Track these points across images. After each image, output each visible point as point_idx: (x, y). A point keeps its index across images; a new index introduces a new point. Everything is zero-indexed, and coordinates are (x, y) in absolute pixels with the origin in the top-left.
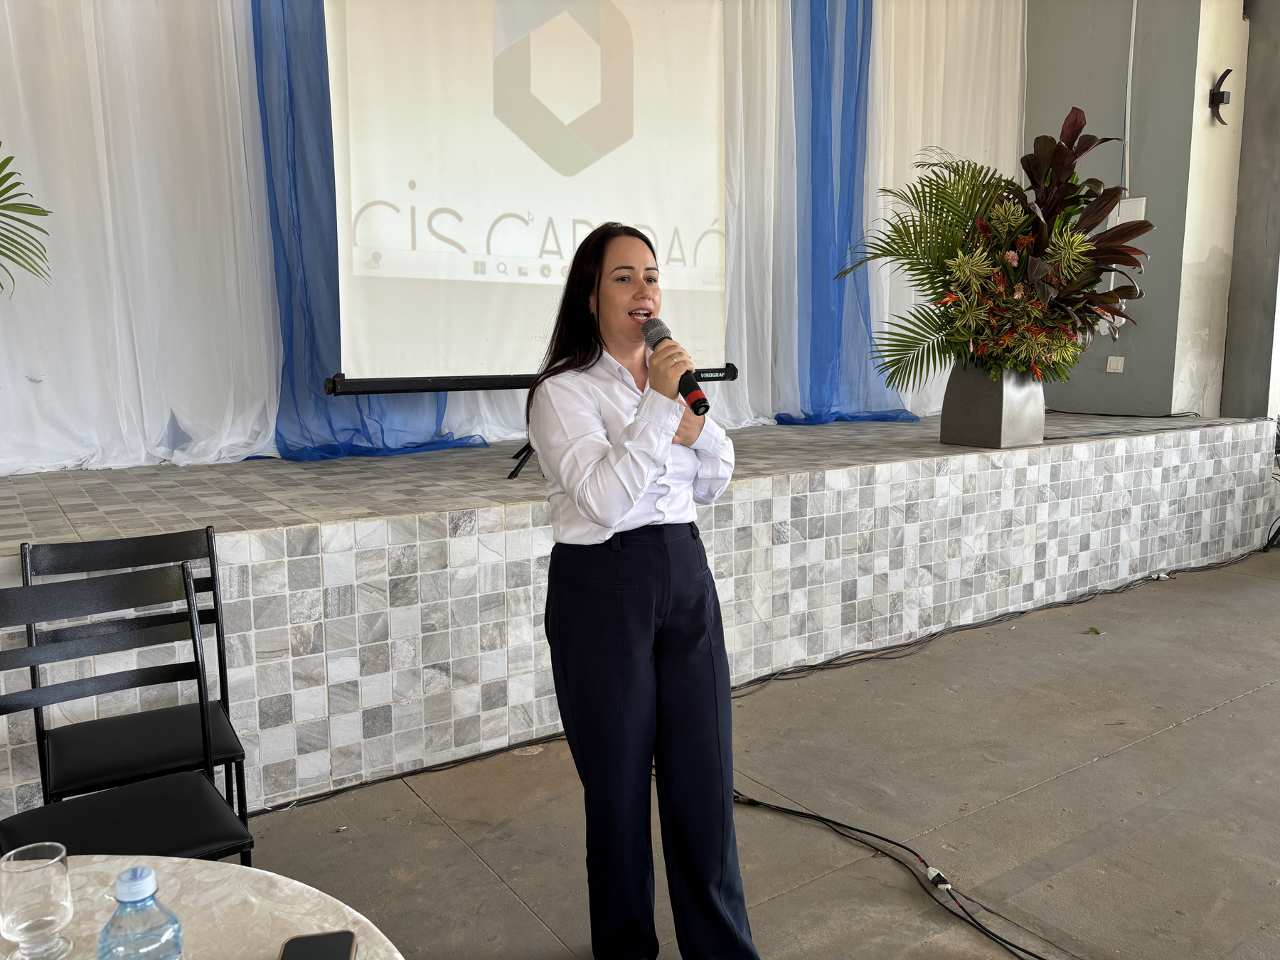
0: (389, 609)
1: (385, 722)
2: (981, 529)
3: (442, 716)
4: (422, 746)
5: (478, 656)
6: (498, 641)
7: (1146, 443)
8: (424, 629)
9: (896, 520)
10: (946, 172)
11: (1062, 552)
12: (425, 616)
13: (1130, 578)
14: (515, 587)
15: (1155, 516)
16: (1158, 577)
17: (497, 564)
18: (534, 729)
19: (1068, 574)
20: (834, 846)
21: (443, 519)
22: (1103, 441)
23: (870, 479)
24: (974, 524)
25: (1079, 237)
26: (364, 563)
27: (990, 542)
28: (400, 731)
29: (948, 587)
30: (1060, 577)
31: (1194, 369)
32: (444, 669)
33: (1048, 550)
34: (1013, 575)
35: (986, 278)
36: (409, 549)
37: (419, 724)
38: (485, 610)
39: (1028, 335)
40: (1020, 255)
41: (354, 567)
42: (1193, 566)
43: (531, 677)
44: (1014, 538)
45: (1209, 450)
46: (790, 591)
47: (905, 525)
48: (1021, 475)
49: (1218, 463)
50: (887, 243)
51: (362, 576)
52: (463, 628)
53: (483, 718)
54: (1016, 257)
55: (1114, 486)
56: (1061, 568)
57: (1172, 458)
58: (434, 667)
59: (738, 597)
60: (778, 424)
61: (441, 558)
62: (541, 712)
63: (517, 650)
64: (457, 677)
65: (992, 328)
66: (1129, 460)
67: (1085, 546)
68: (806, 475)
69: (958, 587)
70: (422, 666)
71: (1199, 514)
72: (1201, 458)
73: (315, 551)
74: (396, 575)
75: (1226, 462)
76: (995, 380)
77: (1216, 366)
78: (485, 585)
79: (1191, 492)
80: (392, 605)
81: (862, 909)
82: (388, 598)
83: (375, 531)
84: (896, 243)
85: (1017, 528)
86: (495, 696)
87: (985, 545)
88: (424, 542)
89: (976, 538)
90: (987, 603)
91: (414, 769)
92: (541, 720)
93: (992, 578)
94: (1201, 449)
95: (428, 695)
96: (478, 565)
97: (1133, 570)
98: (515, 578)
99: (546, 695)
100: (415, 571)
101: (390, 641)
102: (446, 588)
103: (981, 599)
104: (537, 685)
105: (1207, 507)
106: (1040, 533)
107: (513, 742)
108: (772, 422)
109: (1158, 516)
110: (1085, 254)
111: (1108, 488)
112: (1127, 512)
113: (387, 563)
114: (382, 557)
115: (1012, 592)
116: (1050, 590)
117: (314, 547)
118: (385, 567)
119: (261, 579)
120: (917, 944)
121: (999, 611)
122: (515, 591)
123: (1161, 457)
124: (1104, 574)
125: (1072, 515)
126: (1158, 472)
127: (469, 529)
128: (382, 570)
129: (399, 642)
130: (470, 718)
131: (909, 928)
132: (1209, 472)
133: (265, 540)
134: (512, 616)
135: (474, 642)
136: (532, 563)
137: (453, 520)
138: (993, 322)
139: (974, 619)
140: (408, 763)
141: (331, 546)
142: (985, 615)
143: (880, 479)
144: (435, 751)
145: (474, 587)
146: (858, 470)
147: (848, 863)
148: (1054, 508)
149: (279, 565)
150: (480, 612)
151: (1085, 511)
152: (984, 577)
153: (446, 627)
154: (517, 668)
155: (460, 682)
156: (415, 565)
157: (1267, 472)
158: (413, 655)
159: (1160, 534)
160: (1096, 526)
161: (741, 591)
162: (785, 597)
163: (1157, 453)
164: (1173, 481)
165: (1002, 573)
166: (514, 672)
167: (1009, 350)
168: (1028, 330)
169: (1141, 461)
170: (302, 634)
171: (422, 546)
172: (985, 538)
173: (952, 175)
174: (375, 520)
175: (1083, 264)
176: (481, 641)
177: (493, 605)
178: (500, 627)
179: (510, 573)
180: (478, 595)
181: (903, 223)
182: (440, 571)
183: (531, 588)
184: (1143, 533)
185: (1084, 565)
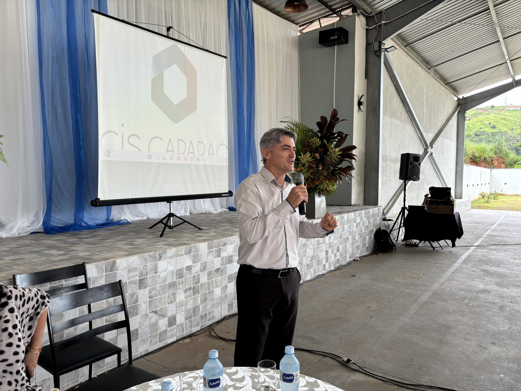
0: (138, 291)
1: (136, 336)
2: (311, 247)
3: (155, 331)
4: (148, 344)
5: (166, 307)
6: (173, 300)
7: (352, 215)
8: (150, 297)
10: (291, 125)
11: (332, 253)
12: (150, 292)
13: (350, 260)
14: (179, 279)
15: (355, 239)
16: (357, 259)
17: (173, 270)
18: (184, 333)
19: (334, 260)
20: (309, 356)
21: (156, 254)
22: (341, 215)
24: (309, 245)
25: (337, 150)
26: (131, 273)
27: (314, 251)
28: (141, 339)
29: (303, 267)
30: (332, 261)
31: (357, 190)
32: (156, 312)
33: (329, 252)
34: (320, 261)
35: (310, 162)
36: (145, 267)
37: (148, 335)
38: (169, 288)
39: (323, 181)
40: (320, 155)
41: (127, 275)
42: (365, 255)
43: (183, 313)
44: (320, 249)
45: (367, 217)
49: (369, 221)
51: (129, 279)
52: (162, 296)
53: (168, 330)
54: (319, 156)
55: (345, 230)
56: (332, 259)
57: (358, 220)
58: (153, 312)
60: (230, 211)
61: (155, 270)
62: (187, 326)
63: (179, 303)
64: (160, 315)
65: (311, 178)
66: (348, 221)
67: (338, 251)
69: (306, 267)
70: (149, 312)
71: (365, 238)
72: (365, 220)
73: (114, 270)
74: (141, 277)
75: (371, 220)
76: (312, 196)
77: (362, 189)
78: (169, 279)
79: (363, 231)
80: (139, 289)
81: (329, 373)
82: (138, 286)
83: (134, 261)
85: (321, 245)
86: (172, 321)
87: (313, 252)
88: (150, 264)
89: (310, 249)
90: (314, 272)
91: (145, 353)
92: (187, 329)
93: (315, 263)
94: (365, 216)
95: (150, 323)
96: (167, 271)
97: (350, 258)
98: (179, 275)
99: (188, 319)
100: (147, 275)
101: (138, 303)
102: (157, 281)
103: (312, 270)
104: (185, 316)
105: (367, 235)
106: (327, 247)
107: (178, 339)
108: (227, 210)
109: (356, 239)
110: (339, 155)
111: (343, 231)
112: (348, 238)
113: (138, 273)
114: (136, 271)
115: (320, 268)
116: (330, 267)
117: (114, 268)
118: (137, 274)
119: (95, 283)
120: (349, 381)
121: (317, 274)
122: (179, 280)
123: (356, 220)
124: (343, 259)
125: (335, 240)
126: (355, 224)
127: (164, 257)
128: (136, 276)
129: (141, 303)
130: (164, 331)
131: (345, 376)
132: (367, 224)
133: (97, 266)
134: (178, 290)
135: (166, 301)
136: (184, 269)
137: (159, 254)
138: (312, 177)
139: (311, 278)
140: (143, 351)
141: (120, 268)
142: (313, 276)
144: (152, 345)
145: (166, 280)
147: (317, 361)
149: (102, 276)
150: (168, 289)
151: (338, 238)
152: (313, 263)
153: (157, 296)
154: (179, 310)
155: (161, 317)
156: (147, 273)
157: (381, 223)
158: (146, 308)
159: (357, 245)
160: (341, 244)
163: (355, 218)
164: (359, 227)
165: (317, 261)
166: (178, 311)
167: (317, 186)
168: (323, 179)
169: (351, 221)
170: (109, 304)
171: (150, 265)
172: (312, 249)
174: (134, 256)
175: (338, 158)
176: (168, 300)
177: (172, 286)
178: (174, 294)
179: (177, 274)
180: (167, 283)
182: (155, 274)
183: (184, 278)
184: (352, 245)
185: (338, 257)
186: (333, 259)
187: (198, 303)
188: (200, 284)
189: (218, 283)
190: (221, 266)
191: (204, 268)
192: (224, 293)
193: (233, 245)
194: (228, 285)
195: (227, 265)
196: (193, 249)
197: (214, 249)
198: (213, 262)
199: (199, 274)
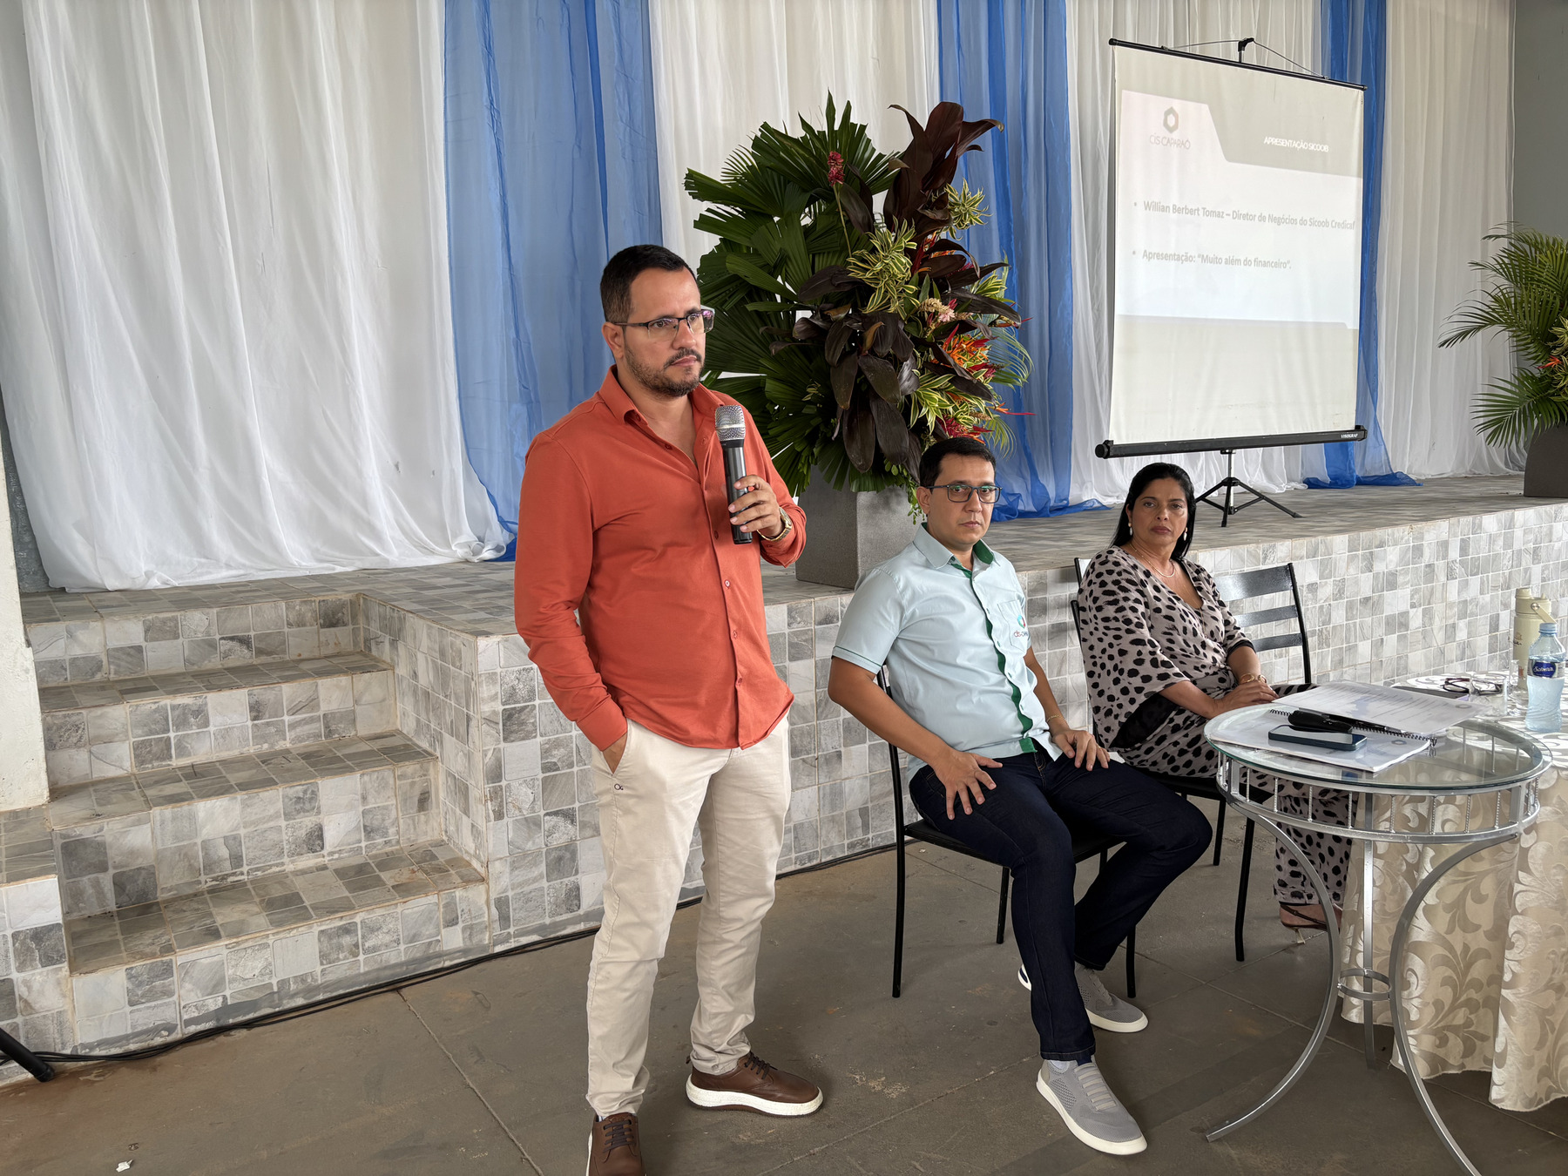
9: (1527, 560)
10: (1527, 247)
23: (1510, 524)
46: (1457, 622)
47: (1532, 566)
50: (1487, 313)
59: (1424, 625)
60: (1309, 488)
68: (1470, 518)
83: (1225, 557)
84: (1496, 312)
108: (1301, 487)
127: (1272, 559)
136: (1304, 589)
143: (1517, 525)
146: (1503, 515)
161: (1426, 620)
162: (1454, 626)
173: (1533, 249)
174: (1226, 550)
181: (1503, 294)
187: (1327, 666)
188: (1331, 625)
189: (1365, 631)
190: (1373, 592)
191: (1339, 594)
192: (1377, 655)
193: (1398, 547)
194: (1385, 638)
195: (1385, 592)
196: (1322, 548)
197: (1360, 552)
198: (1357, 582)
199: (1330, 605)
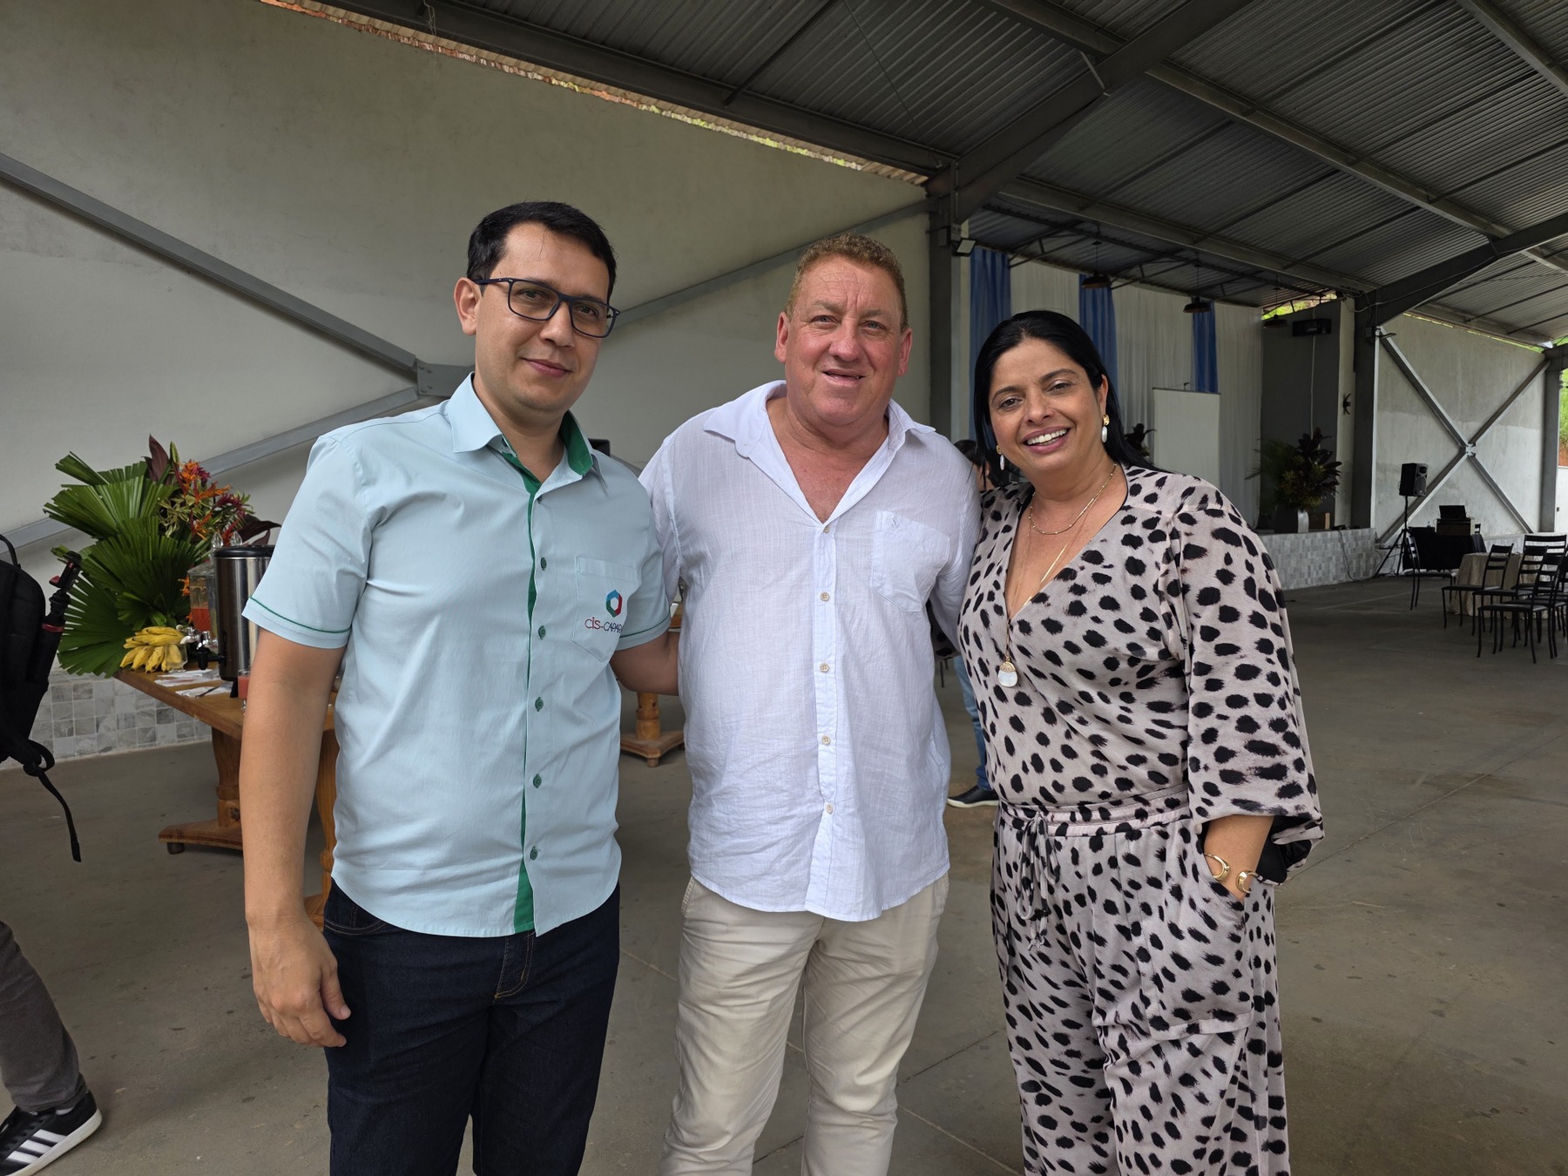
2: (1295, 559)
11: (1315, 569)
13: (1334, 582)
16: (1341, 583)
22: (1322, 533)
25: (1321, 467)
27: (1297, 564)
30: (1315, 579)
33: (1311, 569)
39: (1304, 496)
40: (1303, 472)
42: (1351, 581)
44: (1303, 563)
48: (1304, 541)
55: (1328, 548)
57: (1344, 540)
66: (1331, 539)
71: (1352, 561)
72: (1352, 541)
75: (1360, 543)
76: (1296, 511)
77: (1349, 507)
79: (1350, 553)
85: (1303, 560)
89: (1294, 561)
94: (1352, 537)
97: (1334, 579)
103: (1295, 581)
105: (1354, 559)
106: (1309, 562)
109: (1340, 561)
110: (1322, 471)
111: (1326, 549)
112: (1331, 558)
116: (1312, 582)
123: (1341, 539)
124: (1326, 580)
125: (1317, 557)
132: (1354, 547)
148: (1312, 554)
151: (1320, 556)
160: (1323, 562)
164: (1344, 548)
167: (1298, 502)
172: (1296, 561)
175: (1322, 474)
184: (1336, 565)
185: (1320, 575)
186: (1314, 575)
